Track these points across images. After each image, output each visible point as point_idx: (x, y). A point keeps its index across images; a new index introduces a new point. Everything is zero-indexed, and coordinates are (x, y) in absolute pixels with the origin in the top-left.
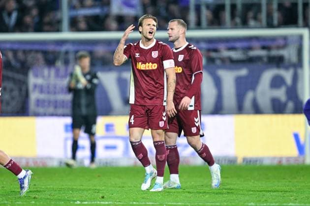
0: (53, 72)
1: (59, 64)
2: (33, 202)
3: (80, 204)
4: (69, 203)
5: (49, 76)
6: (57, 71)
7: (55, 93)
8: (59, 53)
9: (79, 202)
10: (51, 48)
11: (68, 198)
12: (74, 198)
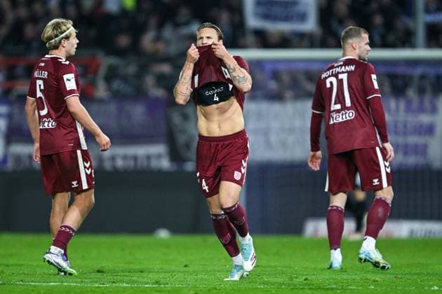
0: (402, 105)
1: (411, 93)
2: (373, 287)
3: (437, 290)
4: (423, 288)
5: (397, 109)
6: (409, 103)
7: (405, 134)
8: (411, 78)
9: (436, 288)
10: (400, 70)
11: (421, 281)
12: (429, 281)
